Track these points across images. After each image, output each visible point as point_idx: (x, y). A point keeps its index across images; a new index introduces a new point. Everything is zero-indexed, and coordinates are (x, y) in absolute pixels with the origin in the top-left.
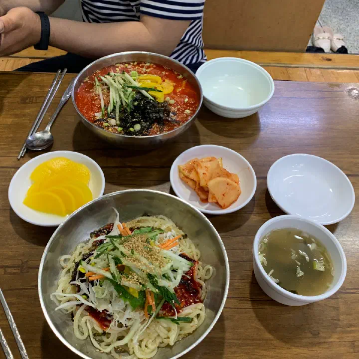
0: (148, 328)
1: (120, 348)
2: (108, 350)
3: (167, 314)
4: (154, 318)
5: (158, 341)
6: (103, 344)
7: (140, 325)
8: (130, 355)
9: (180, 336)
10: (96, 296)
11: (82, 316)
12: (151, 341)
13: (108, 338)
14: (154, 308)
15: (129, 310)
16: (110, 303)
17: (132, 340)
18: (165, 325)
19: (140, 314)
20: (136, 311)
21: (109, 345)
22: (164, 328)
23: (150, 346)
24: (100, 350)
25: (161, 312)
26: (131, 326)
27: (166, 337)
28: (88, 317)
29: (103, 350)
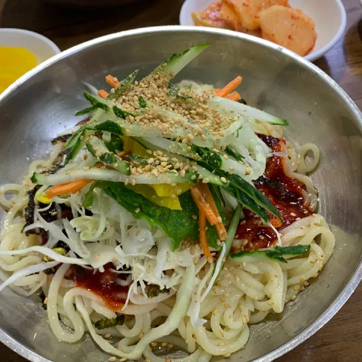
0: (216, 284)
1: (164, 344)
2: (136, 352)
3: (251, 245)
4: (227, 258)
5: (247, 309)
6: (122, 343)
7: (197, 280)
8: (190, 354)
9: (292, 290)
10: (83, 238)
11: (62, 291)
12: (229, 312)
13: (131, 328)
14: (222, 231)
15: (165, 250)
16: (118, 244)
17: (186, 319)
18: (255, 270)
19: (192, 253)
20: (181, 250)
21: (135, 342)
22: (254, 276)
23: (230, 322)
24: (118, 357)
25: (238, 243)
26: (178, 286)
27: (261, 296)
28: (75, 292)
29: (125, 356)
